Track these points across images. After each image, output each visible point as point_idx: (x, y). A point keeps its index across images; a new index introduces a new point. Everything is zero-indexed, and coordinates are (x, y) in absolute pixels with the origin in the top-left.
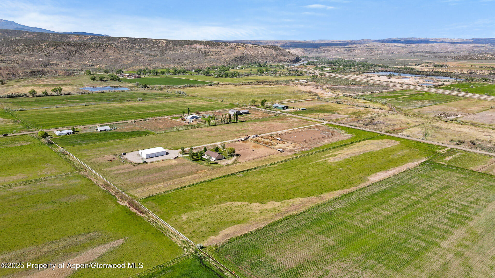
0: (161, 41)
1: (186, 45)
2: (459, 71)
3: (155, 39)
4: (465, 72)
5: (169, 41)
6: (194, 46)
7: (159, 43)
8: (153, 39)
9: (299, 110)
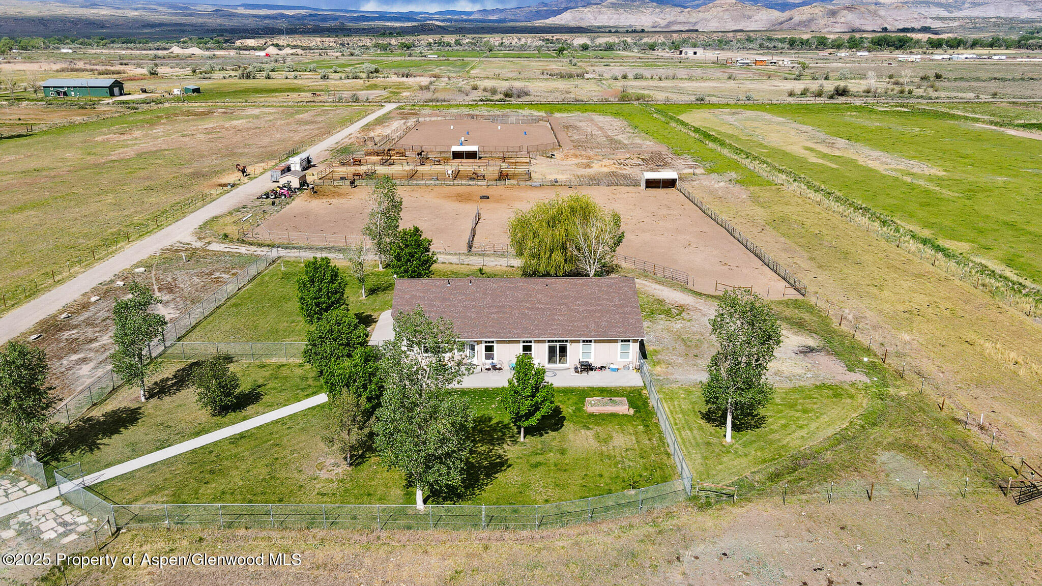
2: (319, 43)
9: (179, 93)
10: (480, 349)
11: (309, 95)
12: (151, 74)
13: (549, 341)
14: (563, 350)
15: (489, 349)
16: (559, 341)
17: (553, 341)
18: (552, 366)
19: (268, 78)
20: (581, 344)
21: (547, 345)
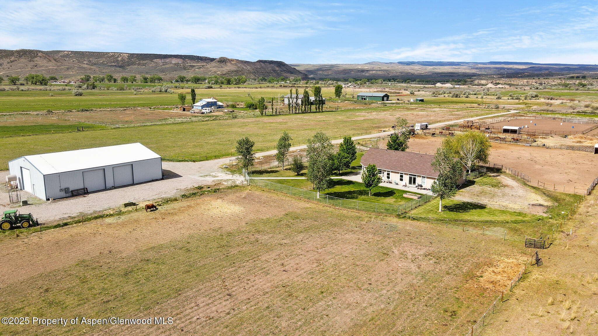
0: (121, 54)
1: (157, 59)
2: (525, 82)
3: (112, 53)
4: (533, 83)
5: (132, 56)
6: (168, 60)
7: (118, 57)
8: (109, 53)
9: (413, 101)
10: (386, 173)
11: (477, 105)
12: (411, 93)
13: (410, 175)
14: (415, 179)
15: (388, 174)
16: (413, 175)
17: (411, 175)
18: (410, 185)
19: (467, 97)
20: (421, 178)
21: (409, 176)
